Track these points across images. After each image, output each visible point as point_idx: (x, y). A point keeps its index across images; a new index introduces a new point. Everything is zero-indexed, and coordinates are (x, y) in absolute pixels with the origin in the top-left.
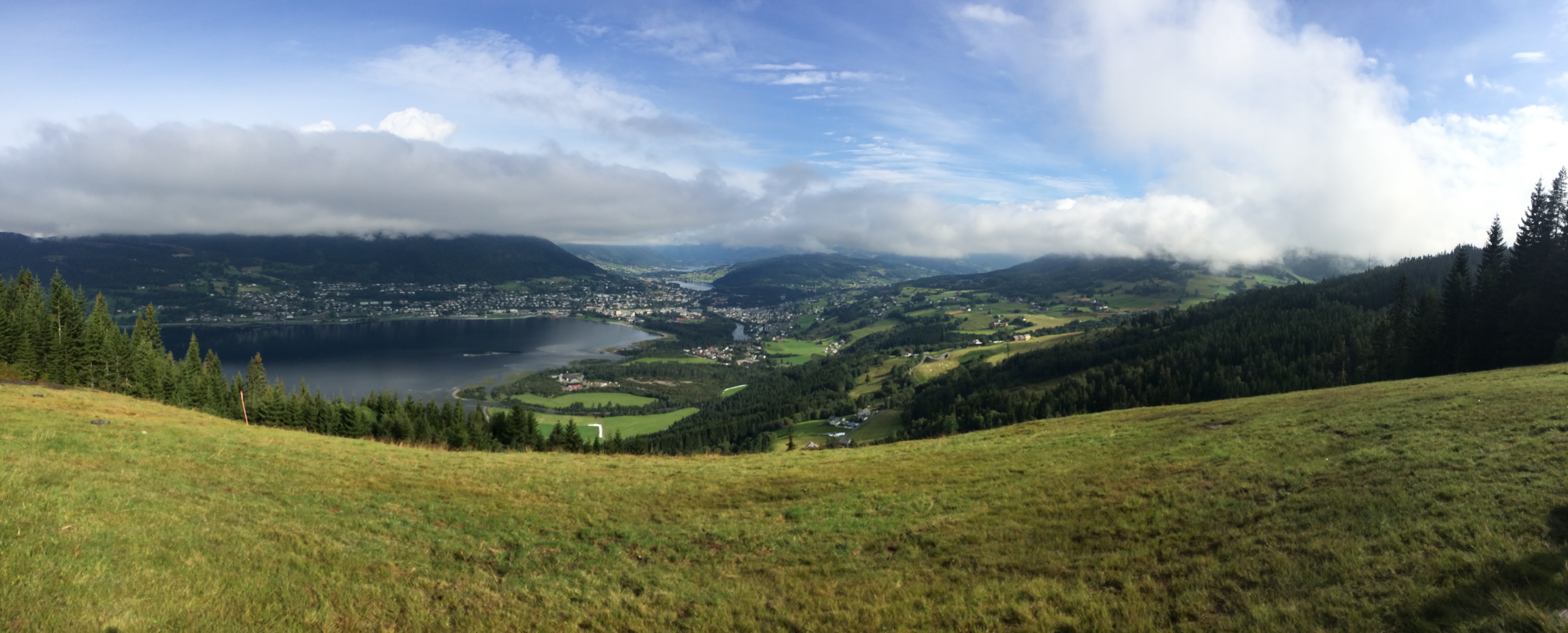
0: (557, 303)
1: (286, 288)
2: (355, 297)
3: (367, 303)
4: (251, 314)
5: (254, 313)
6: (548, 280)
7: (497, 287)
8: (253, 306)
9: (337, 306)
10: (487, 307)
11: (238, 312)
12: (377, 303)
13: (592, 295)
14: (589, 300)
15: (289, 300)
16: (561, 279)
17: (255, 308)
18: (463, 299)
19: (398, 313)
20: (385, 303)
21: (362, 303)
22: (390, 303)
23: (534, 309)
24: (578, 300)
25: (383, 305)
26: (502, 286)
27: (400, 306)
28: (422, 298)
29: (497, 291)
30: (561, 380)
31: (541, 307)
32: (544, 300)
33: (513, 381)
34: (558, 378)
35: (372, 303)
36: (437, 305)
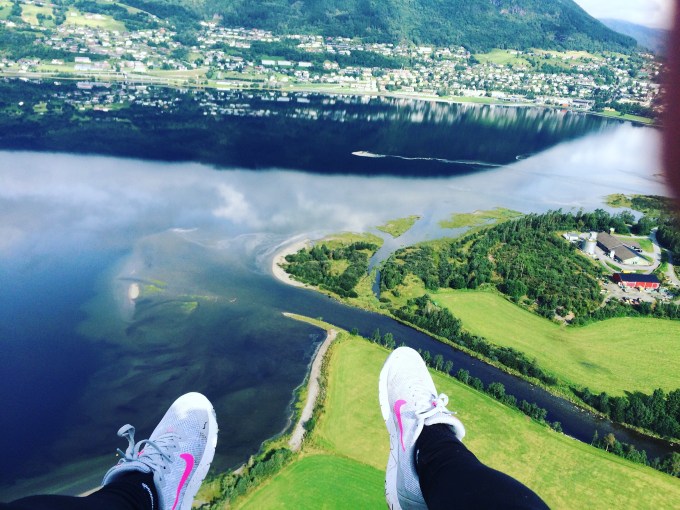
0: (571, 89)
1: (155, 26)
2: (258, 51)
3: (272, 63)
4: (72, 60)
5: (77, 59)
6: (560, 54)
7: (478, 57)
8: (80, 46)
9: (223, 62)
10: (456, 85)
11: (47, 55)
12: (288, 63)
13: (630, 83)
14: (624, 90)
15: (151, 44)
16: (583, 54)
17: (83, 51)
18: (423, 69)
19: (318, 81)
20: (301, 64)
21: (264, 62)
22: (309, 65)
23: (531, 95)
24: (605, 87)
25: (296, 67)
26: (487, 56)
27: (323, 71)
28: (359, 60)
29: (478, 62)
30: (591, 251)
31: (542, 93)
32: (549, 83)
33: (457, 234)
34: (581, 245)
35: (281, 63)
36: (380, 74)
